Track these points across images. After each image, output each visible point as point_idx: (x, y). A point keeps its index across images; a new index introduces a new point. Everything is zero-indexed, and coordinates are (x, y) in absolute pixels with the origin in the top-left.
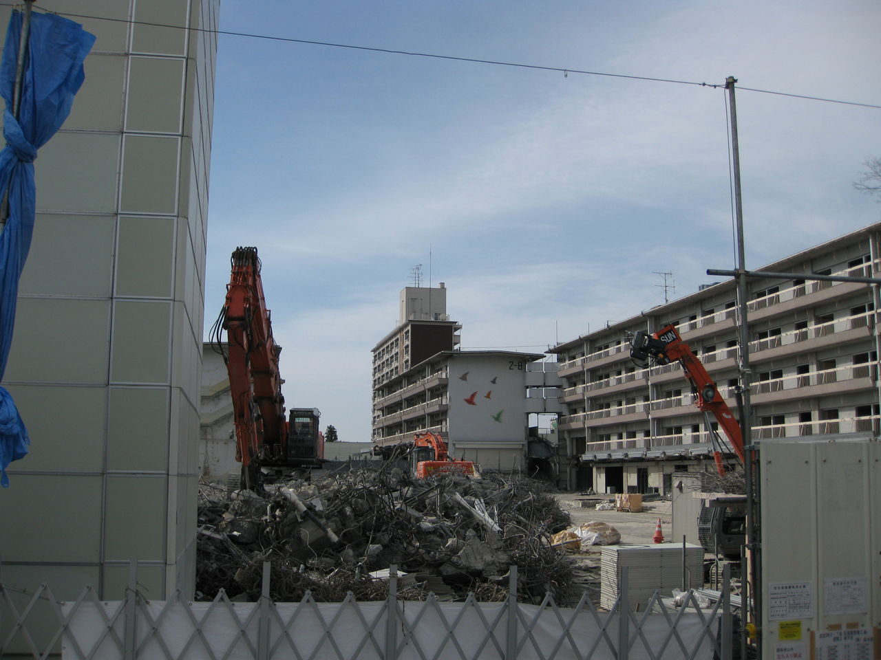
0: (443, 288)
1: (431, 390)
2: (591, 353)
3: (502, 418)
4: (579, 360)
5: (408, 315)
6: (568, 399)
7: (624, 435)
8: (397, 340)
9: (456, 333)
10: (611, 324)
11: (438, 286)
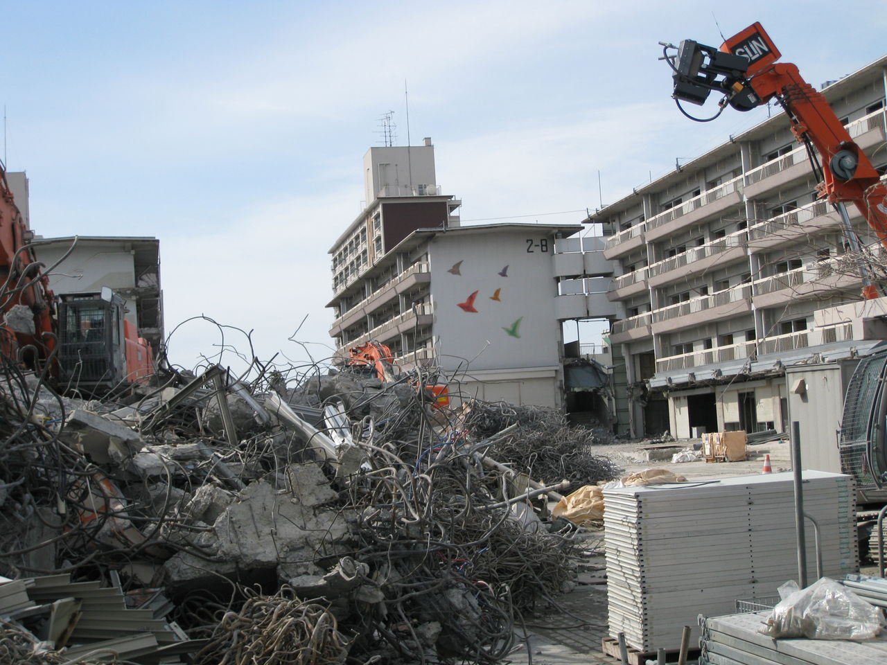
0: (429, 145)
1: (405, 294)
2: (654, 214)
3: (521, 330)
4: (636, 228)
5: (376, 190)
6: (623, 292)
7: (715, 341)
8: (364, 231)
9: (454, 213)
10: (683, 163)
11: (423, 144)
